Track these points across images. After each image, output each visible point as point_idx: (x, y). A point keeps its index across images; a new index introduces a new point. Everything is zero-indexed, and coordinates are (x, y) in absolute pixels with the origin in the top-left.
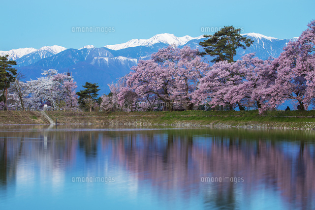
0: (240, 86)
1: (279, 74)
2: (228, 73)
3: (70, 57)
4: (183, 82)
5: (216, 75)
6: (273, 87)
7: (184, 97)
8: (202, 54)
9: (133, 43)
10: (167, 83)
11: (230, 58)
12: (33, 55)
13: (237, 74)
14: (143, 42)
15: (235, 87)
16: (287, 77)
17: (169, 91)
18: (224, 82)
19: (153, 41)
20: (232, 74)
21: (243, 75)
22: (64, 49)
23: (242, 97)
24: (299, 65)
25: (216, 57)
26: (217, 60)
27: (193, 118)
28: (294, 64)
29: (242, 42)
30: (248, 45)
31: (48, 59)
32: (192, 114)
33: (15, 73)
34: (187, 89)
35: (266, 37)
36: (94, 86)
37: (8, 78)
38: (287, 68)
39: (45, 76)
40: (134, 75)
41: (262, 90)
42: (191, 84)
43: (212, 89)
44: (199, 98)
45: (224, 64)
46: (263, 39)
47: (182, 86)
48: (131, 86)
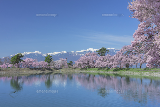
0: (106, 62)
1: (115, 59)
2: (103, 59)
3: (68, 54)
4: (92, 61)
5: (100, 59)
6: (114, 63)
7: (93, 65)
8: (97, 54)
9: (83, 51)
10: (89, 61)
11: (104, 55)
12: (59, 53)
13: (105, 59)
14: (85, 50)
15: (105, 62)
16: (117, 60)
17: (89, 63)
18: (102, 61)
19: (88, 50)
20: (104, 59)
21: (107, 59)
22: (66, 52)
23: (106, 65)
24: (120, 57)
25: (100, 55)
26: (101, 56)
27: (95, 70)
28: (119, 57)
29: (107, 51)
30: (108, 52)
31: (63, 54)
32: (94, 69)
33: (52, 59)
34: (93, 63)
35: (115, 49)
36: (72, 62)
37: (50, 60)
38: (117, 58)
39: (60, 59)
40: (81, 59)
41: (111, 63)
42: (94, 62)
43: (99, 63)
44: (96, 65)
45: (102, 57)
46: (114, 49)
47: (92, 62)
48: (80, 62)
